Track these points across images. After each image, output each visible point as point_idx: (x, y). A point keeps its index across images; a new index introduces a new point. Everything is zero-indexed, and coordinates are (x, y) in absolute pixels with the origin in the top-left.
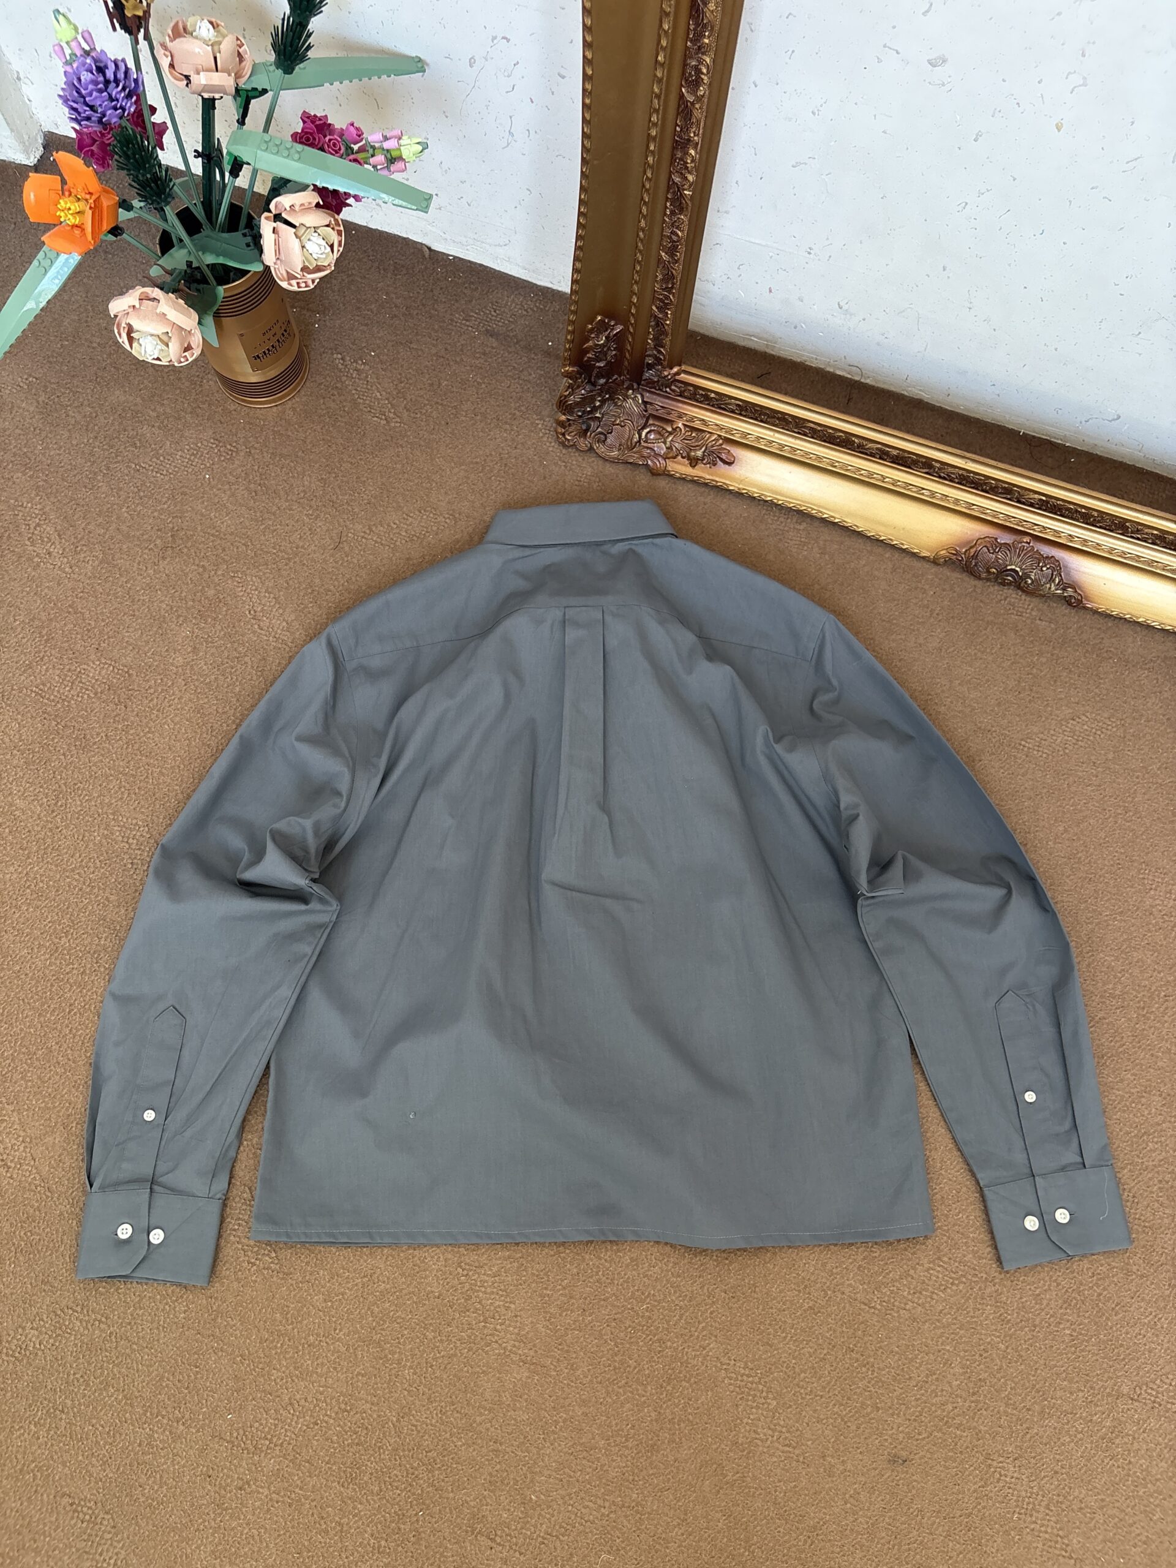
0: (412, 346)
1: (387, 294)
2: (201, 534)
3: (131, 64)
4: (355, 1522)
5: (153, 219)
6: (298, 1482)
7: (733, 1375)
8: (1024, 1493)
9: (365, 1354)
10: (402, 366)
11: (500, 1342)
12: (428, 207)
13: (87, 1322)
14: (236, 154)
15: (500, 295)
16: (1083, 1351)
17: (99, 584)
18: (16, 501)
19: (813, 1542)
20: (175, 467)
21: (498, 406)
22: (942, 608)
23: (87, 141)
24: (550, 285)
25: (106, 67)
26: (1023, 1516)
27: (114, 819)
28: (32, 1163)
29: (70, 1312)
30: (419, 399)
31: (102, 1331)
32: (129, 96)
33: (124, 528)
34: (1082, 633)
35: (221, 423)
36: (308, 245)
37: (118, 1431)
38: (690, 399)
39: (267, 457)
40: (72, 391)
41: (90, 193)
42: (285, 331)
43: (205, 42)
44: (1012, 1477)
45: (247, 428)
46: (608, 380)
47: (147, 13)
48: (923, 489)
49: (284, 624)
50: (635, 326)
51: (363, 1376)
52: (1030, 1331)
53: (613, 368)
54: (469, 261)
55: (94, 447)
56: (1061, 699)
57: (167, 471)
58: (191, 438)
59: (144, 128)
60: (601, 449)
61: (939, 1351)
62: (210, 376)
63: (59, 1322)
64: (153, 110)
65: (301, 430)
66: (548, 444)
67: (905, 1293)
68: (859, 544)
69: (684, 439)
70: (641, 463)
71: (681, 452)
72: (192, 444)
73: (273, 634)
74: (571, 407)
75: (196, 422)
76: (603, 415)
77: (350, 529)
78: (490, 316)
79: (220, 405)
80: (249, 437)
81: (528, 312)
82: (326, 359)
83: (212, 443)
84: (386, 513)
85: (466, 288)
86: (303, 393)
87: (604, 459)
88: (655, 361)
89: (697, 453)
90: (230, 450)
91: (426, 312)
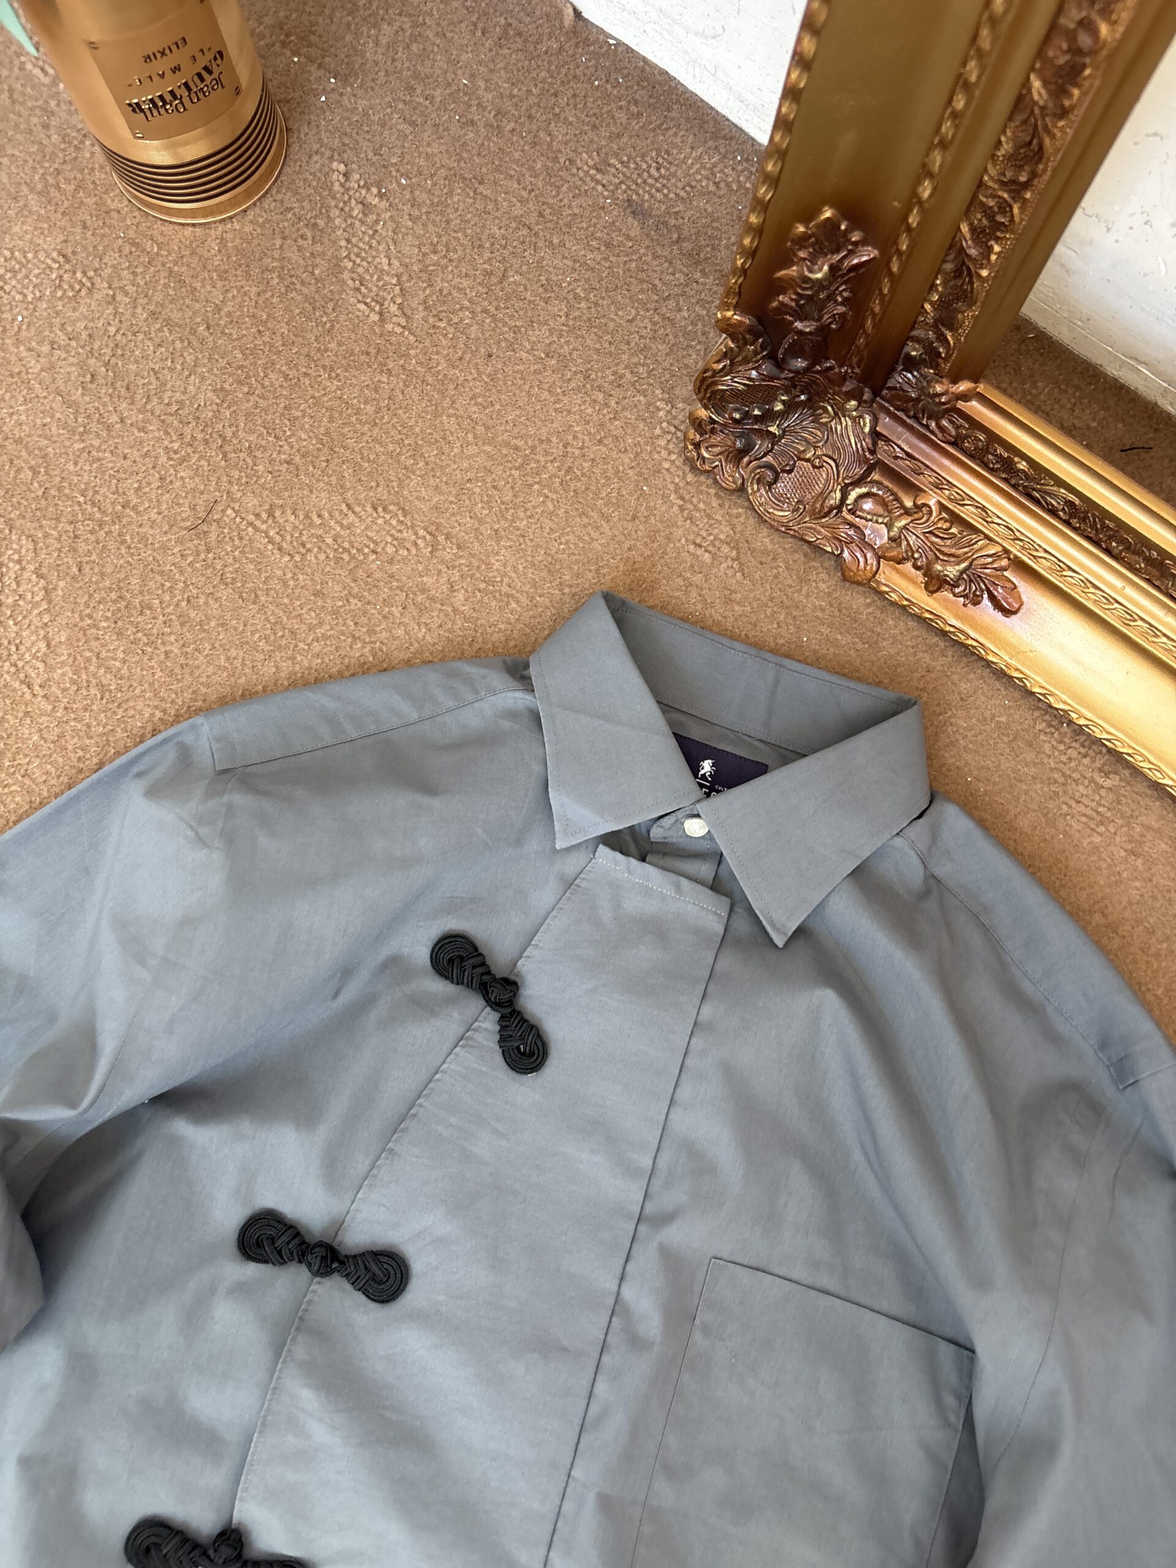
0: (481, 189)
1: (473, 76)
10: (448, 222)
15: (678, 141)
21: (597, 350)
30: (455, 293)
35: (85, 227)
38: (971, 457)
39: (141, 315)
42: (207, 70)
45: (126, 250)
46: (812, 365)
49: (42, 645)
53: (832, 342)
54: (645, 60)
58: (20, 239)
60: (760, 496)
65: (219, 284)
66: (664, 454)
69: (930, 532)
70: (829, 549)
71: (916, 555)
72: (19, 250)
73: (15, 657)
74: (722, 397)
75: (43, 212)
76: (784, 431)
77: (233, 500)
78: (645, 175)
79: (95, 195)
80: (123, 269)
81: (718, 188)
82: (318, 166)
83: (54, 261)
84: (311, 491)
85: (621, 108)
86: (250, 215)
87: (761, 519)
88: (926, 353)
89: (948, 568)
90: (80, 282)
91: (529, 132)
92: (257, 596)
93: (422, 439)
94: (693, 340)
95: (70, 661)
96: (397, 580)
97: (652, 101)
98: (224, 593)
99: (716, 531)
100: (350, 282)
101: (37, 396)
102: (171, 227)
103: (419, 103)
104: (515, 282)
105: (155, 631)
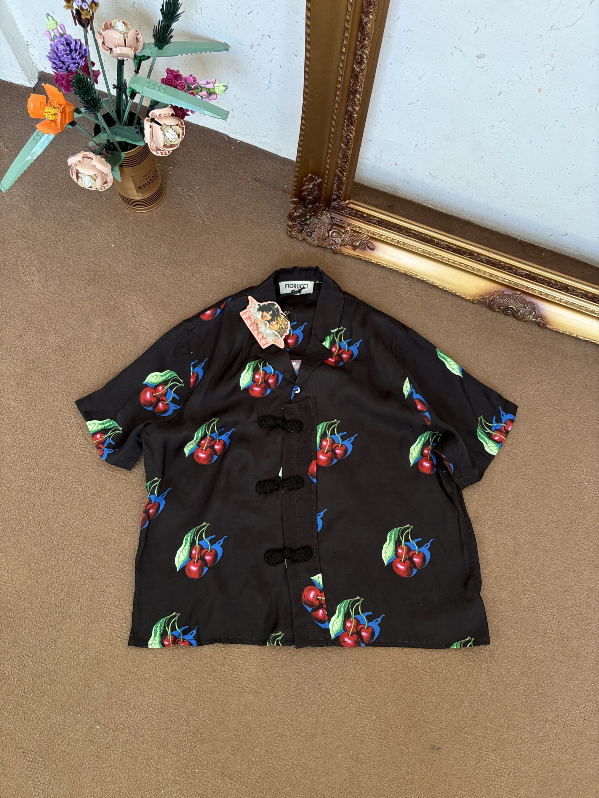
0: (217, 184)
1: (206, 158)
2: (108, 274)
3: (83, 42)
4: (164, 768)
5: (92, 119)
6: (137, 747)
7: (355, 702)
8: (497, 768)
9: (172, 684)
10: (212, 194)
11: (240, 681)
12: (227, 118)
13: (35, 662)
14: (133, 88)
15: (262, 161)
16: (530, 697)
17: (57, 297)
18: (18, 254)
19: (391, 788)
20: (97, 240)
21: (259, 216)
22: (476, 325)
23: (60, 78)
24: (286, 157)
25: (71, 43)
26: (496, 779)
27: (59, 414)
28: (11, 583)
29: (27, 657)
30: (220, 211)
31: (42, 667)
32: (82, 58)
33: (70, 269)
34: (545, 340)
35: (121, 219)
36: (167, 134)
37: (48, 717)
38: (354, 217)
39: (143, 237)
40: (47, 200)
41: (61, 105)
42: (154, 175)
43: (120, 32)
44: (492, 759)
46: (313, 206)
47: (92, 17)
48: (468, 266)
49: (148, 320)
50: (328, 179)
51: (171, 695)
52: (504, 686)
53: (316, 200)
54: (248, 144)
55: (57, 229)
56: (533, 373)
57: (93, 242)
58: (105, 226)
59: (89, 73)
60: (309, 239)
61: (458, 695)
62: (116, 196)
63: (21, 662)
64: (93, 64)
65: (160, 224)
66: (283, 236)
67: (442, 665)
68: (435, 292)
69: (350, 236)
70: (328, 247)
71: (349, 243)
72: (106, 229)
73: (142, 325)
74: (295, 218)
75: (109, 218)
76: (311, 222)
77: (182, 274)
78: (256, 171)
79: (121, 210)
80: (135, 227)
81: (275, 170)
82: (174, 189)
83: (116, 229)
84: (201, 267)
85: (245, 157)
86: (162, 206)
87: (310, 245)
88: (337, 197)
89: (357, 243)
90: (125, 233)
91: (225, 168)
97: (252, 153)
98: (188, 296)
100: (192, 215)
101: (124, 263)
102: (143, 213)
103: (195, 168)
104: (233, 205)
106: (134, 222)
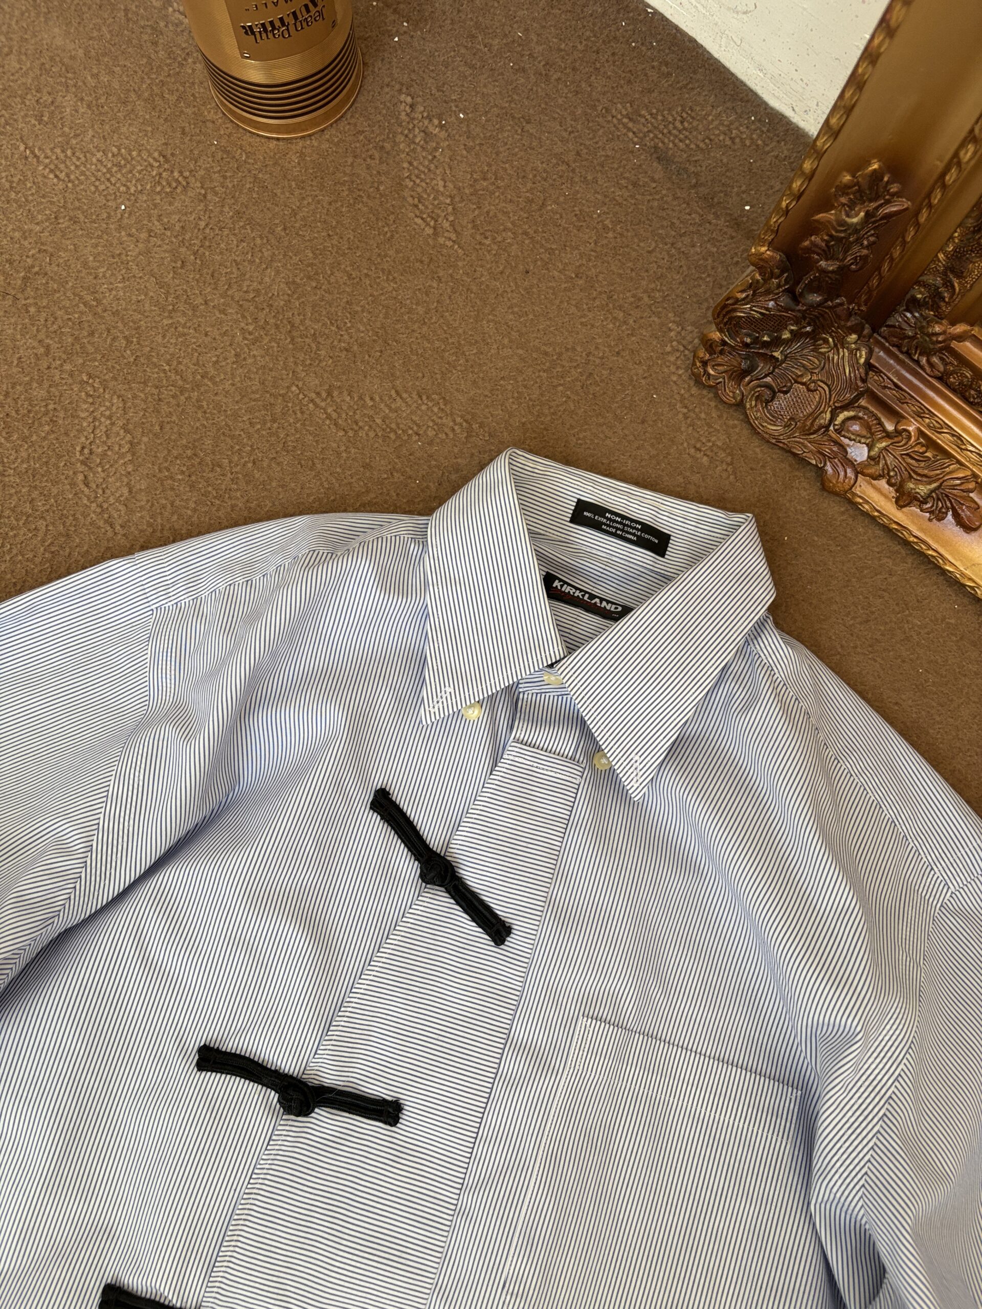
0: (528, 127)
1: (526, 30)
2: (69, 294)
10: (497, 154)
15: (701, 100)
20: (83, 173)
21: (620, 275)
24: (788, 113)
30: (500, 215)
35: (183, 133)
39: (228, 214)
49: (125, 491)
50: (935, 211)
53: (848, 281)
54: (677, 28)
57: (68, 175)
58: (127, 138)
60: (755, 411)
65: (297, 192)
66: (673, 368)
69: (907, 455)
70: (814, 462)
71: (892, 474)
72: (125, 148)
73: (101, 499)
74: (738, 323)
75: (147, 117)
76: (786, 357)
77: (298, 379)
78: (671, 126)
79: (194, 106)
80: (215, 173)
81: (733, 142)
82: (388, 96)
83: (154, 159)
84: (365, 377)
85: (653, 67)
86: (327, 135)
87: (754, 430)
88: (930, 297)
89: (921, 487)
90: (177, 181)
91: (573, 82)
92: (314, 464)
93: (464, 340)
94: (704, 273)
95: (148, 507)
96: (436, 460)
97: (681, 64)
98: (285, 459)
99: (713, 439)
100: (410, 200)
101: (134, 276)
102: (258, 139)
103: (478, 49)
104: (552, 210)
105: (223, 487)
106: (219, 155)
